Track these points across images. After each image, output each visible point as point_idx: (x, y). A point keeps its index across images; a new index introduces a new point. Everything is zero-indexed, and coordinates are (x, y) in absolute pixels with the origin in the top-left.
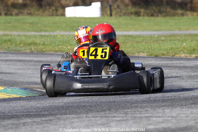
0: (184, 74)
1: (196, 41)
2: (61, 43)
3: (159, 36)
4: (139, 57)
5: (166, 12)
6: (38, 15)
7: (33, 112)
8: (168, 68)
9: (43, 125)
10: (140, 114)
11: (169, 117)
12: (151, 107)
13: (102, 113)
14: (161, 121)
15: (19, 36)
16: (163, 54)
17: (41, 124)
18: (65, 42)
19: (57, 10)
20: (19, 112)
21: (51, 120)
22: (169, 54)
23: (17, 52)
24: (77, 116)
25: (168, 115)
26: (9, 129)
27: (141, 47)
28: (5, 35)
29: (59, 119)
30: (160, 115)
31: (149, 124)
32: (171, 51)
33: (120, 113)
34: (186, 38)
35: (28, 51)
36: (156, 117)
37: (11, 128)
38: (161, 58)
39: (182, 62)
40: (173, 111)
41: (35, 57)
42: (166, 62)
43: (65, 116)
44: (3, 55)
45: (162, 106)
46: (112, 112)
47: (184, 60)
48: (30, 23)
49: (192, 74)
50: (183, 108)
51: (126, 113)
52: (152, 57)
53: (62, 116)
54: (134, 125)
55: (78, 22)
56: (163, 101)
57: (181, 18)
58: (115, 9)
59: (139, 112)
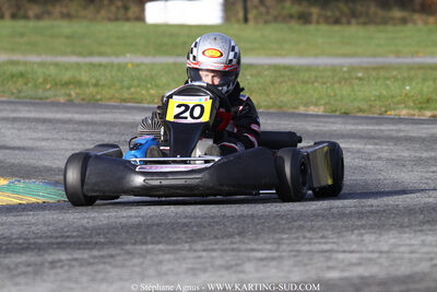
0: (406, 154)
1: (435, 80)
2: (136, 82)
3: (352, 69)
4: (306, 116)
5: (367, 14)
6: (85, 18)
7: (73, 237)
8: (371, 141)
9: (95, 268)
10: (310, 244)
11: (372, 252)
12: (334, 228)
13: (224, 241)
14: (354, 261)
15: (42, 64)
16: (361, 110)
17: (90, 264)
18: (144, 80)
19: (126, 8)
20: (41, 237)
21: (112, 256)
22: (373, 109)
23: (37, 101)
24: (171, 247)
25: (371, 248)
26: (19, 275)
27: (311, 92)
28: (13, 63)
29: (129, 253)
30: (354, 247)
31: (329, 268)
32: (377, 102)
33: (265, 243)
34: (412, 73)
35: (62, 100)
36: (344, 252)
37: (25, 273)
38: (355, 117)
39: (402, 127)
40: (382, 238)
41: (77, 113)
42: (365, 127)
43: (144, 247)
44: (7, 107)
45: (358, 228)
46: (246, 241)
47: (407, 124)
48: (68, 37)
49: (425, 155)
50: (405, 232)
51: (279, 243)
52: (335, 117)
53: (138, 247)
54: (296, 269)
55: (172, 35)
56: (361, 215)
57: (399, 28)
58: (256, 7)
59: (306, 240)
